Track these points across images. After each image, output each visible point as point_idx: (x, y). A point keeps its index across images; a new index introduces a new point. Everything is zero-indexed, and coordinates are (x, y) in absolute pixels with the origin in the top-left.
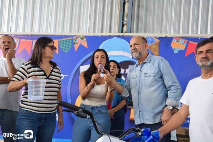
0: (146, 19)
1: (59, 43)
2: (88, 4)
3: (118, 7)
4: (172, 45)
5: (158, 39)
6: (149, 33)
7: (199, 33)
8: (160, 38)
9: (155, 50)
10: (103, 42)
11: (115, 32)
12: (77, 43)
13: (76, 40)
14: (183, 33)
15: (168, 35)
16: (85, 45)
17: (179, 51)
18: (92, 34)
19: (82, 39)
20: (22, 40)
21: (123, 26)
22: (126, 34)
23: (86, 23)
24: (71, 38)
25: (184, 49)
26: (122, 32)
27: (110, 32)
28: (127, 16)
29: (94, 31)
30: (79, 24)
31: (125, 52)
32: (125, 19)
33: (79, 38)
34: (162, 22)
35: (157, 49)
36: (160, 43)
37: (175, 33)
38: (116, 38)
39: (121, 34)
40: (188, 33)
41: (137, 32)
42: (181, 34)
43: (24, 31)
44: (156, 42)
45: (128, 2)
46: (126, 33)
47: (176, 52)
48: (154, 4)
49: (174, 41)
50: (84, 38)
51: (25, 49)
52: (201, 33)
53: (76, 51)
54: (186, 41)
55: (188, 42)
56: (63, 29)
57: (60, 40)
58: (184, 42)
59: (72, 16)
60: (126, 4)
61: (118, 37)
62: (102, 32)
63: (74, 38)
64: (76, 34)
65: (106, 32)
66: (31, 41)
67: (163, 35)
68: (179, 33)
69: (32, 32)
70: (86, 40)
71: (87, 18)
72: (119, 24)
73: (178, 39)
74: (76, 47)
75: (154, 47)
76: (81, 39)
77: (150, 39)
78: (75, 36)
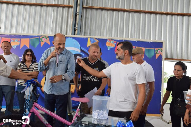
0: (91, 27)
1: (30, 41)
2: (51, 15)
3: (72, 18)
4: (106, 44)
5: (97, 40)
6: (92, 36)
7: (124, 37)
8: (99, 39)
11: (69, 34)
12: (43, 41)
13: (42, 39)
14: (114, 36)
15: (105, 37)
16: (48, 42)
17: (111, 48)
19: (46, 39)
20: (2, 38)
21: (75, 30)
23: (50, 27)
24: (38, 38)
25: (114, 47)
26: (74, 34)
27: (66, 34)
28: (78, 24)
30: (45, 28)
31: (76, 48)
32: (77, 26)
33: (45, 38)
34: (101, 29)
36: (99, 42)
37: (109, 36)
38: (69, 39)
39: (73, 36)
40: (117, 37)
41: (85, 35)
42: (113, 38)
43: (5, 32)
44: (96, 42)
45: (78, 14)
46: (77, 35)
47: (109, 49)
48: (96, 17)
49: (108, 42)
50: (47, 38)
52: (126, 37)
53: (42, 46)
54: (116, 42)
55: (117, 42)
56: (34, 31)
57: (31, 39)
58: (114, 43)
59: (40, 22)
60: (78, 16)
61: (71, 38)
63: (41, 38)
64: (43, 34)
66: (10, 39)
67: (101, 37)
68: (112, 36)
69: (11, 32)
70: (49, 39)
71: (50, 24)
72: (72, 29)
73: (110, 40)
74: (42, 44)
76: (46, 38)
77: (92, 40)
78: (41, 36)
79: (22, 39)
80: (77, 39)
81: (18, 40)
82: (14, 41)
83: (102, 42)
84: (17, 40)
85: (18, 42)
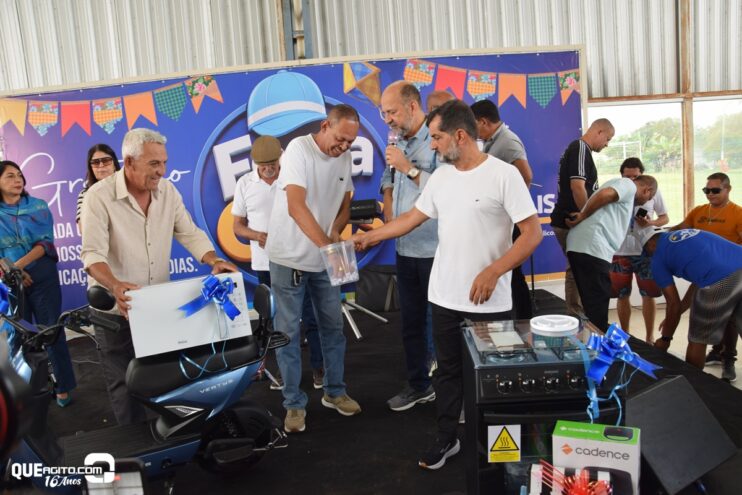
0: (342, 22)
1: (154, 99)
4: (405, 76)
5: (374, 65)
6: (352, 54)
7: (453, 46)
8: (379, 64)
9: (372, 90)
10: (256, 85)
11: (278, 60)
12: (197, 94)
13: (193, 88)
14: (423, 47)
15: (396, 55)
16: (217, 96)
18: (224, 69)
19: (207, 84)
20: (64, 103)
21: (295, 41)
22: (304, 62)
24: (179, 85)
25: (430, 83)
26: (293, 57)
27: (266, 60)
28: (299, 19)
29: (230, 63)
32: (297, 28)
33: (201, 82)
35: (377, 87)
36: (380, 73)
37: (408, 49)
39: (293, 63)
40: (432, 48)
41: (326, 55)
42: (420, 53)
44: (371, 73)
46: (302, 58)
49: (409, 67)
50: (210, 81)
51: (76, 124)
53: (197, 111)
54: (433, 65)
55: (436, 66)
56: (155, 64)
57: (156, 92)
58: (430, 68)
61: (288, 69)
62: (248, 61)
63: (187, 83)
64: (191, 73)
65: (257, 62)
66: (87, 102)
67: (384, 56)
68: (414, 49)
70: (216, 85)
72: (286, 39)
73: (416, 62)
74: (197, 103)
75: (369, 83)
76: (204, 83)
77: (358, 68)
78: (189, 77)
79: (127, 99)
80: (310, 71)
81: (117, 103)
82: (104, 107)
83: (391, 69)
84: (111, 103)
85: (117, 108)
